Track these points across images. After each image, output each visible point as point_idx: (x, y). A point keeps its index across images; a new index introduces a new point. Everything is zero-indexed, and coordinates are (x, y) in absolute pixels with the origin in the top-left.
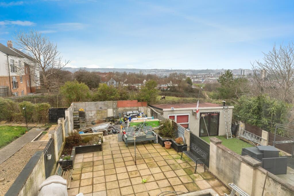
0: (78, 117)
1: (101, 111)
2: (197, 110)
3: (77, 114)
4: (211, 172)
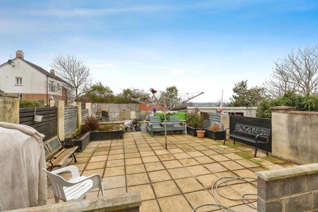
0: (101, 116)
1: (124, 113)
2: (221, 109)
3: (100, 113)
4: (277, 156)
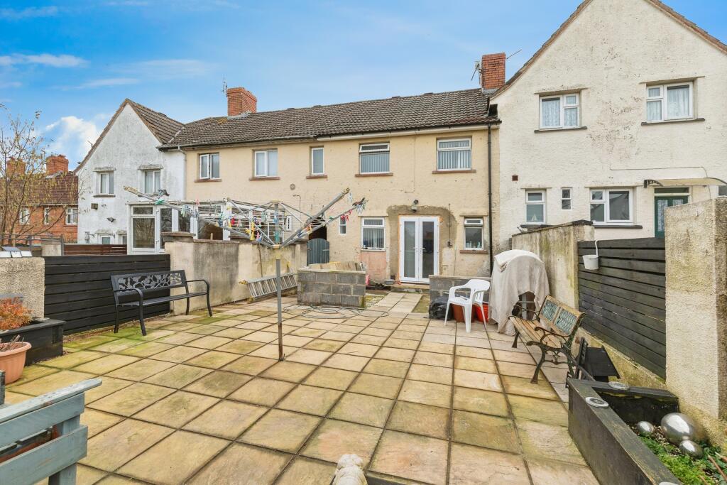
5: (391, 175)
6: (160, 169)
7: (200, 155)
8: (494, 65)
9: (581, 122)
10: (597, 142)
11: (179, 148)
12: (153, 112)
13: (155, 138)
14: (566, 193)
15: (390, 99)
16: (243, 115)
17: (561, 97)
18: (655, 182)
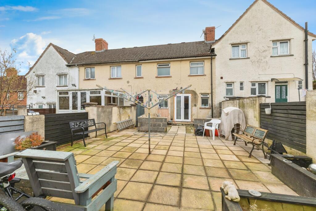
5: (171, 77)
6: (67, 75)
7: (85, 68)
8: (211, 31)
9: (247, 55)
10: (253, 63)
11: (76, 65)
12: (62, 49)
13: (64, 60)
14: (242, 84)
15: (167, 45)
16: (103, 51)
17: (239, 45)
18: (276, 79)
